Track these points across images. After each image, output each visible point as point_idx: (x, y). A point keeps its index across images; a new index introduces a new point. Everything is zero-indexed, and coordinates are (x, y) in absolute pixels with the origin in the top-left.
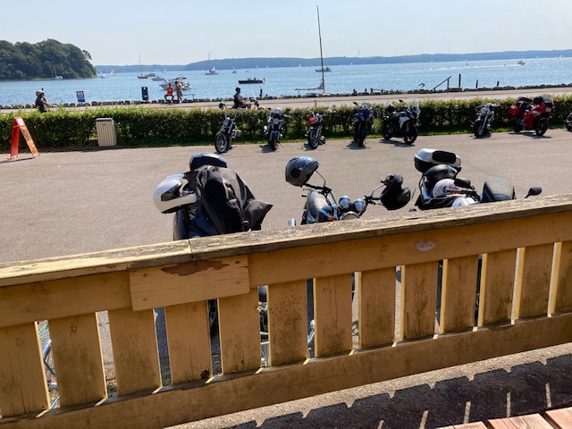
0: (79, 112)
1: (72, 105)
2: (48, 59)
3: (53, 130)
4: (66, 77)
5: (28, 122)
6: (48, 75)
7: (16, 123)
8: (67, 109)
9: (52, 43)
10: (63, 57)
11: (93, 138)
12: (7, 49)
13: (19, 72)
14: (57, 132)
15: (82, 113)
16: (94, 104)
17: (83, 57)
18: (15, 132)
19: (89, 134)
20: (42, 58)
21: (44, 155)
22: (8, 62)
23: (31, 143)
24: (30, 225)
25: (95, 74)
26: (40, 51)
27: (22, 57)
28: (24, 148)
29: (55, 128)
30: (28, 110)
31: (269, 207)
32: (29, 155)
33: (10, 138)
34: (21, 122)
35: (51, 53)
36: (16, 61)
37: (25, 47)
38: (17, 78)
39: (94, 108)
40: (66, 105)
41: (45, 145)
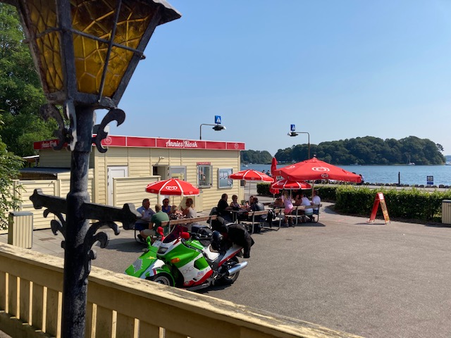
1: (422, 186)
2: (406, 151)
4: (418, 164)
5: (386, 196)
6: (405, 162)
7: (378, 197)
8: (419, 189)
9: (412, 139)
10: (419, 149)
11: (437, 216)
12: (379, 144)
13: (384, 159)
14: (407, 207)
15: (431, 193)
16: (441, 187)
17: (436, 149)
18: (376, 204)
19: (434, 212)
20: (403, 150)
21: (393, 223)
22: (378, 152)
23: (385, 213)
25: (444, 161)
26: (402, 145)
27: (389, 149)
28: (380, 216)
29: (406, 204)
30: (388, 187)
32: (383, 222)
33: (372, 207)
34: (381, 197)
35: (411, 147)
36: (383, 153)
37: (392, 143)
38: (382, 163)
40: (417, 186)
41: (395, 216)
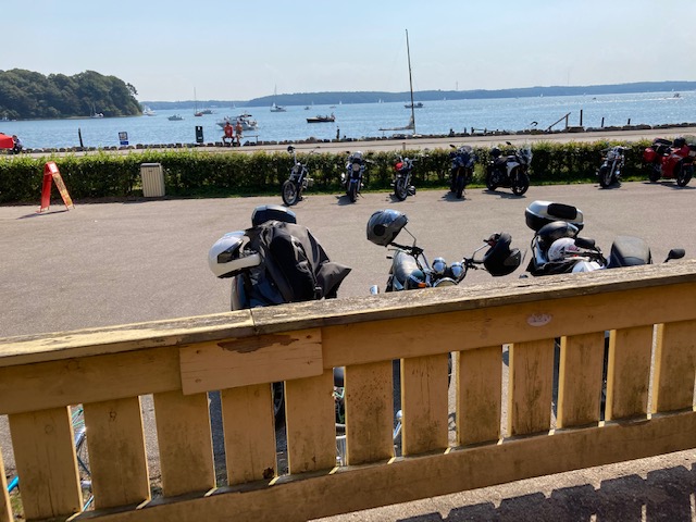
0: (122, 156)
1: (114, 148)
2: (86, 95)
3: (91, 179)
4: (107, 115)
5: (63, 168)
6: (86, 112)
7: (48, 169)
8: (108, 152)
9: (91, 75)
10: (104, 92)
11: (137, 188)
12: (38, 82)
13: (52, 109)
14: (95, 180)
15: (125, 157)
16: (139, 147)
17: (127, 92)
18: (47, 181)
19: (132, 183)
20: (80, 93)
21: (79, 207)
22: (39, 98)
23: (64, 193)
24: (62, 290)
25: (141, 111)
26: (76, 85)
27: (57, 92)
28: (57, 199)
29: (93, 176)
30: (62, 154)
31: (347, 271)
32: (62, 208)
33: (41, 188)
34: (53, 168)
35: (91, 88)
36: (49, 97)
37: (60, 81)
38: (49, 116)
39: (140, 151)
40: (106, 148)
41: (80, 196)
